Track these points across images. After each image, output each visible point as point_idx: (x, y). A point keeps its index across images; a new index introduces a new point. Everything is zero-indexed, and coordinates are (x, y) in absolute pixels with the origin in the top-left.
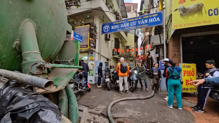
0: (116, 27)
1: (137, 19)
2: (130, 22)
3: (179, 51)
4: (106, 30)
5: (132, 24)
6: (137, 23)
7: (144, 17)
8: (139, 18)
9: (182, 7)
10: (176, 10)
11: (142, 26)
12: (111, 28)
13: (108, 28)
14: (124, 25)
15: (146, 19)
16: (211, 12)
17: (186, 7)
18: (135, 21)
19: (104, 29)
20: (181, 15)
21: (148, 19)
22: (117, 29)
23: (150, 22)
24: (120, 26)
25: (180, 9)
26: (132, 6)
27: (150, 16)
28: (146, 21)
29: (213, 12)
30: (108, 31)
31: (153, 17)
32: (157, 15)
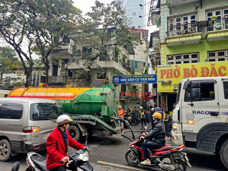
0: (124, 80)
1: (140, 76)
2: (135, 78)
3: (166, 103)
4: (116, 81)
5: (136, 79)
6: (140, 79)
7: (145, 76)
8: (141, 76)
9: (162, 81)
10: (159, 81)
11: (144, 82)
12: (120, 80)
13: (118, 80)
14: (130, 79)
15: (146, 77)
16: (175, 86)
17: (164, 81)
18: (138, 78)
19: (115, 80)
20: (162, 85)
21: (148, 77)
22: (125, 81)
23: (148, 80)
24: (127, 80)
25: (161, 81)
26: (141, 33)
27: (149, 76)
28: (146, 79)
29: (176, 86)
30: (117, 82)
31: (150, 77)
32: (153, 76)
